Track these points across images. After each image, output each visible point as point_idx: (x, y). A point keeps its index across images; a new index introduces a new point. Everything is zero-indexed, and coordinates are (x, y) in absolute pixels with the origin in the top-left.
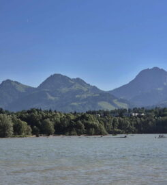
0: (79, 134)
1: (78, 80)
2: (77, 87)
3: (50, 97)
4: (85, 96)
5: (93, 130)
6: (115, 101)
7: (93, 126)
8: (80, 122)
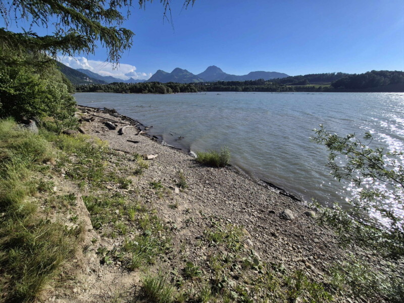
2: (185, 73)
3: (176, 77)
4: (187, 77)
5: (193, 91)
7: (193, 89)
8: (188, 87)
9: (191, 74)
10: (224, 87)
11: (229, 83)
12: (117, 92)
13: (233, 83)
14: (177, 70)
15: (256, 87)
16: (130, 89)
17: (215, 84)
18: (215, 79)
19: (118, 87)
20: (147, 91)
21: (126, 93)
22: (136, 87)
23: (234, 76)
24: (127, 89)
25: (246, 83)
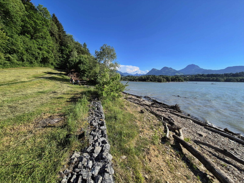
0: (177, 81)
1: (170, 68)
2: (170, 70)
4: (172, 72)
5: (180, 81)
6: (180, 73)
7: (181, 79)
8: (177, 78)
9: (175, 70)
10: (205, 78)
11: (208, 76)
12: (131, 81)
13: (213, 75)
14: (165, 68)
15: (241, 78)
16: (138, 79)
17: (196, 76)
18: (193, 72)
19: (131, 78)
20: (149, 80)
21: (136, 81)
22: (142, 78)
23: (211, 71)
24: (136, 79)
25: (226, 75)
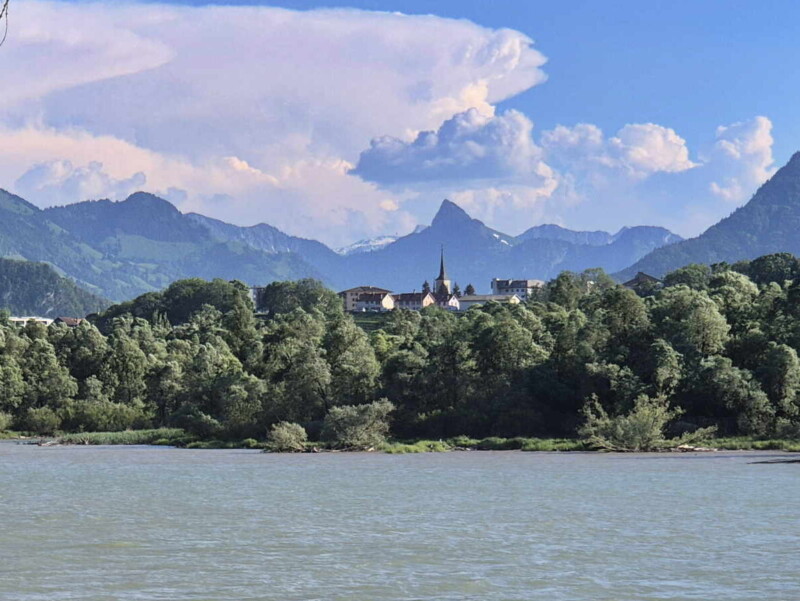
19: (220, 355)
20: (652, 413)
